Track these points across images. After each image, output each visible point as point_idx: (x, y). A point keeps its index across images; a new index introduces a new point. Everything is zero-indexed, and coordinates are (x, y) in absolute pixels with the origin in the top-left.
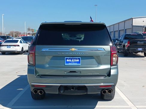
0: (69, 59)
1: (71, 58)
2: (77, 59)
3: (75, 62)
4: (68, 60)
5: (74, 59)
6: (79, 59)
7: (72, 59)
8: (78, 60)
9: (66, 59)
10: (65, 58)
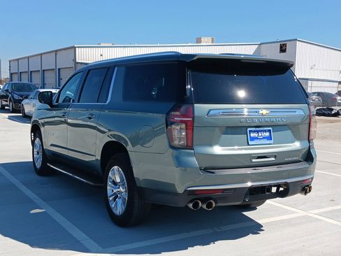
0: (255, 131)
1: (258, 129)
2: (265, 131)
3: (264, 138)
4: (252, 135)
5: (262, 131)
6: (269, 131)
7: (258, 132)
8: (268, 134)
9: (250, 131)
10: (249, 129)
